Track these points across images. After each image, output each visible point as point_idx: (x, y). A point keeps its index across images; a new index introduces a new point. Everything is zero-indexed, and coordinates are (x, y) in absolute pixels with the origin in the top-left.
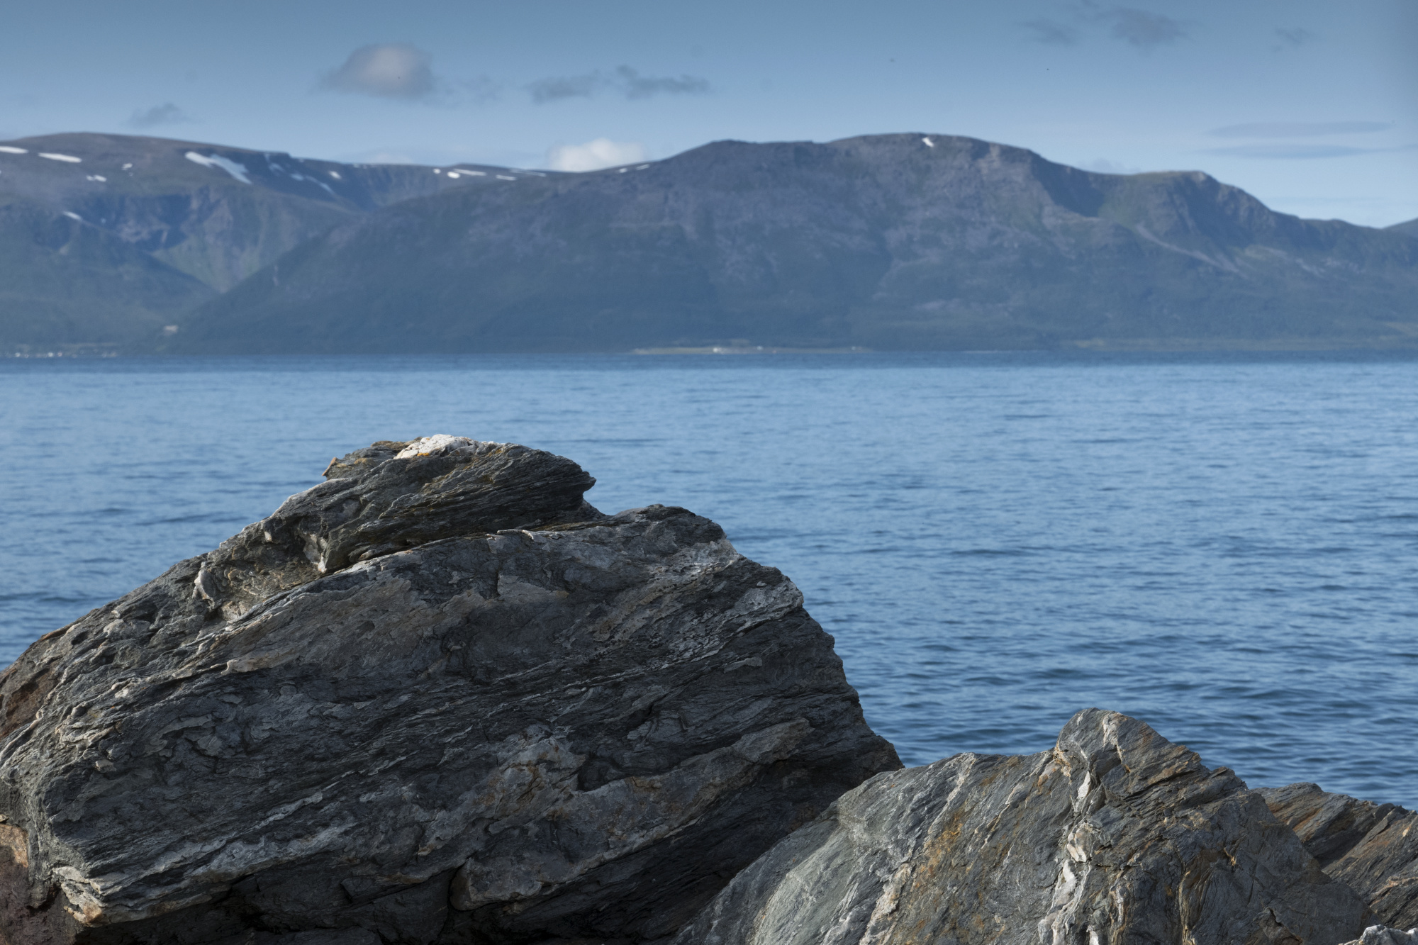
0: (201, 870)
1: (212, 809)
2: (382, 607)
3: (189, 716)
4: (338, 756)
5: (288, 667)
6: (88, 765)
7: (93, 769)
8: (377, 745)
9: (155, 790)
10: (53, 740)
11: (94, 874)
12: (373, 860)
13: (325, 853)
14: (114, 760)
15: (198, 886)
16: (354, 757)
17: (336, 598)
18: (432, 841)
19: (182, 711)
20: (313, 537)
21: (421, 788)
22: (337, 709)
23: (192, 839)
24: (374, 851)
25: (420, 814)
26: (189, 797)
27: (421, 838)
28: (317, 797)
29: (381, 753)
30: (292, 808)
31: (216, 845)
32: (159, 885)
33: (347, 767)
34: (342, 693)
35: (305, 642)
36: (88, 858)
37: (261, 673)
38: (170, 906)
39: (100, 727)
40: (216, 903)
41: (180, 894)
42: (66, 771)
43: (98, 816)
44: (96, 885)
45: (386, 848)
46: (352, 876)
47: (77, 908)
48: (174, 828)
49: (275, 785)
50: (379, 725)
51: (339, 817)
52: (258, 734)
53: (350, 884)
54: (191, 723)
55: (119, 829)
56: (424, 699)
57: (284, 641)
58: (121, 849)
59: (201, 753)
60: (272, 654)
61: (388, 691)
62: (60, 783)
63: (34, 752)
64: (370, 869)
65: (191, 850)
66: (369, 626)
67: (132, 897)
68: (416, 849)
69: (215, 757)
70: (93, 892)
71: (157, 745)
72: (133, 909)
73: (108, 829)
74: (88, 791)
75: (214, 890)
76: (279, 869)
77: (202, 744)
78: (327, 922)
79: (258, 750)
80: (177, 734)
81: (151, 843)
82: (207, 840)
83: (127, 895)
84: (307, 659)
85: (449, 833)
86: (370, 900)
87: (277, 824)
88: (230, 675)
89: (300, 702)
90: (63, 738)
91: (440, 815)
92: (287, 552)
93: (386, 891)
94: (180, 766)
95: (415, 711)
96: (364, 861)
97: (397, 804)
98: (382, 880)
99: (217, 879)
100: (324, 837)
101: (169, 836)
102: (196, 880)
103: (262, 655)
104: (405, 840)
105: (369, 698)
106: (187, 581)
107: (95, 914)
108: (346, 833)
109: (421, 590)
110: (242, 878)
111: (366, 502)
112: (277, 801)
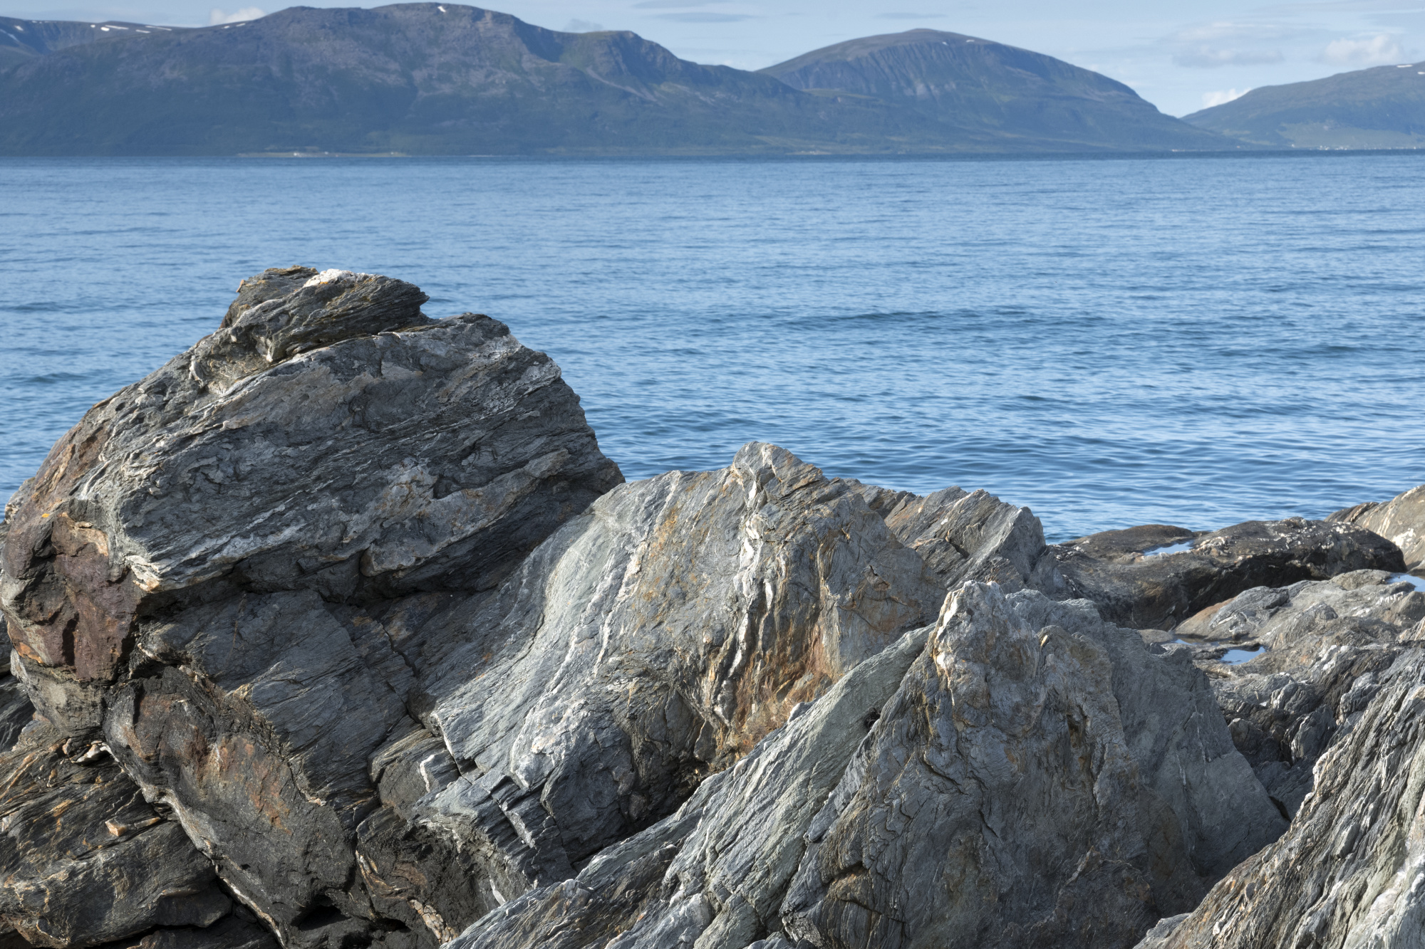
0: (217, 556)
1: (220, 517)
2: (313, 385)
3: (204, 458)
4: (292, 481)
5: (259, 424)
6: (144, 491)
7: (148, 493)
8: (315, 473)
9: (184, 505)
10: (121, 475)
11: (153, 560)
12: (317, 547)
13: (289, 543)
14: (161, 487)
15: (215, 566)
16: (302, 481)
17: (287, 379)
18: (351, 534)
19: (199, 455)
20: (262, 339)
21: (343, 500)
22: (290, 451)
23: (210, 536)
24: (317, 541)
25: (343, 517)
26: (205, 510)
27: (344, 532)
28: (281, 508)
29: (318, 478)
30: (267, 515)
31: (225, 540)
32: (192, 566)
33: (298, 488)
34: (292, 440)
35: (269, 408)
36: (150, 550)
37: (243, 429)
38: (200, 579)
39: (150, 466)
40: (225, 576)
41: (205, 571)
42: (132, 494)
43: (152, 523)
44: (155, 567)
45: (324, 539)
46: (304, 557)
47: (142, 581)
48: (198, 530)
49: (257, 500)
50: (316, 461)
51: (295, 520)
52: (244, 468)
53: (302, 562)
54: (204, 462)
55: (165, 531)
56: (342, 443)
57: (256, 408)
58: (168, 543)
59: (211, 481)
60: (249, 417)
61: (319, 438)
62: (129, 502)
63: (109, 483)
64: (314, 552)
65: (210, 544)
66: (306, 397)
67: (177, 574)
68: (341, 539)
69: (220, 484)
70: (153, 571)
71: (185, 477)
72: (178, 582)
73: (159, 531)
74: (146, 507)
75: (225, 568)
76: (263, 554)
77: (211, 476)
78: (290, 586)
79: (245, 479)
80: (197, 470)
81: (186, 540)
82: (219, 536)
83: (175, 573)
84: (270, 419)
85: (361, 528)
86: (315, 572)
87: (259, 526)
88: (225, 431)
89: (267, 447)
90: (127, 474)
91: (356, 517)
92: (245, 349)
93: (324, 566)
94: (198, 490)
95: (337, 451)
96: (311, 547)
97: (329, 510)
98: (322, 559)
99: (226, 562)
100: (288, 533)
101: (196, 535)
102: (214, 562)
103: (243, 417)
104: (335, 534)
105: (309, 443)
106: (184, 368)
107: (154, 585)
108: (300, 530)
109: (336, 373)
110: (241, 560)
111: (293, 315)
112: (258, 510)
